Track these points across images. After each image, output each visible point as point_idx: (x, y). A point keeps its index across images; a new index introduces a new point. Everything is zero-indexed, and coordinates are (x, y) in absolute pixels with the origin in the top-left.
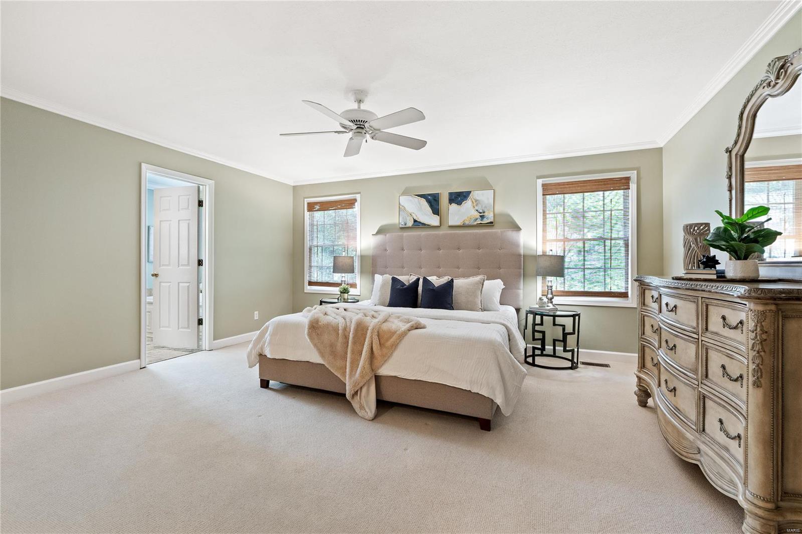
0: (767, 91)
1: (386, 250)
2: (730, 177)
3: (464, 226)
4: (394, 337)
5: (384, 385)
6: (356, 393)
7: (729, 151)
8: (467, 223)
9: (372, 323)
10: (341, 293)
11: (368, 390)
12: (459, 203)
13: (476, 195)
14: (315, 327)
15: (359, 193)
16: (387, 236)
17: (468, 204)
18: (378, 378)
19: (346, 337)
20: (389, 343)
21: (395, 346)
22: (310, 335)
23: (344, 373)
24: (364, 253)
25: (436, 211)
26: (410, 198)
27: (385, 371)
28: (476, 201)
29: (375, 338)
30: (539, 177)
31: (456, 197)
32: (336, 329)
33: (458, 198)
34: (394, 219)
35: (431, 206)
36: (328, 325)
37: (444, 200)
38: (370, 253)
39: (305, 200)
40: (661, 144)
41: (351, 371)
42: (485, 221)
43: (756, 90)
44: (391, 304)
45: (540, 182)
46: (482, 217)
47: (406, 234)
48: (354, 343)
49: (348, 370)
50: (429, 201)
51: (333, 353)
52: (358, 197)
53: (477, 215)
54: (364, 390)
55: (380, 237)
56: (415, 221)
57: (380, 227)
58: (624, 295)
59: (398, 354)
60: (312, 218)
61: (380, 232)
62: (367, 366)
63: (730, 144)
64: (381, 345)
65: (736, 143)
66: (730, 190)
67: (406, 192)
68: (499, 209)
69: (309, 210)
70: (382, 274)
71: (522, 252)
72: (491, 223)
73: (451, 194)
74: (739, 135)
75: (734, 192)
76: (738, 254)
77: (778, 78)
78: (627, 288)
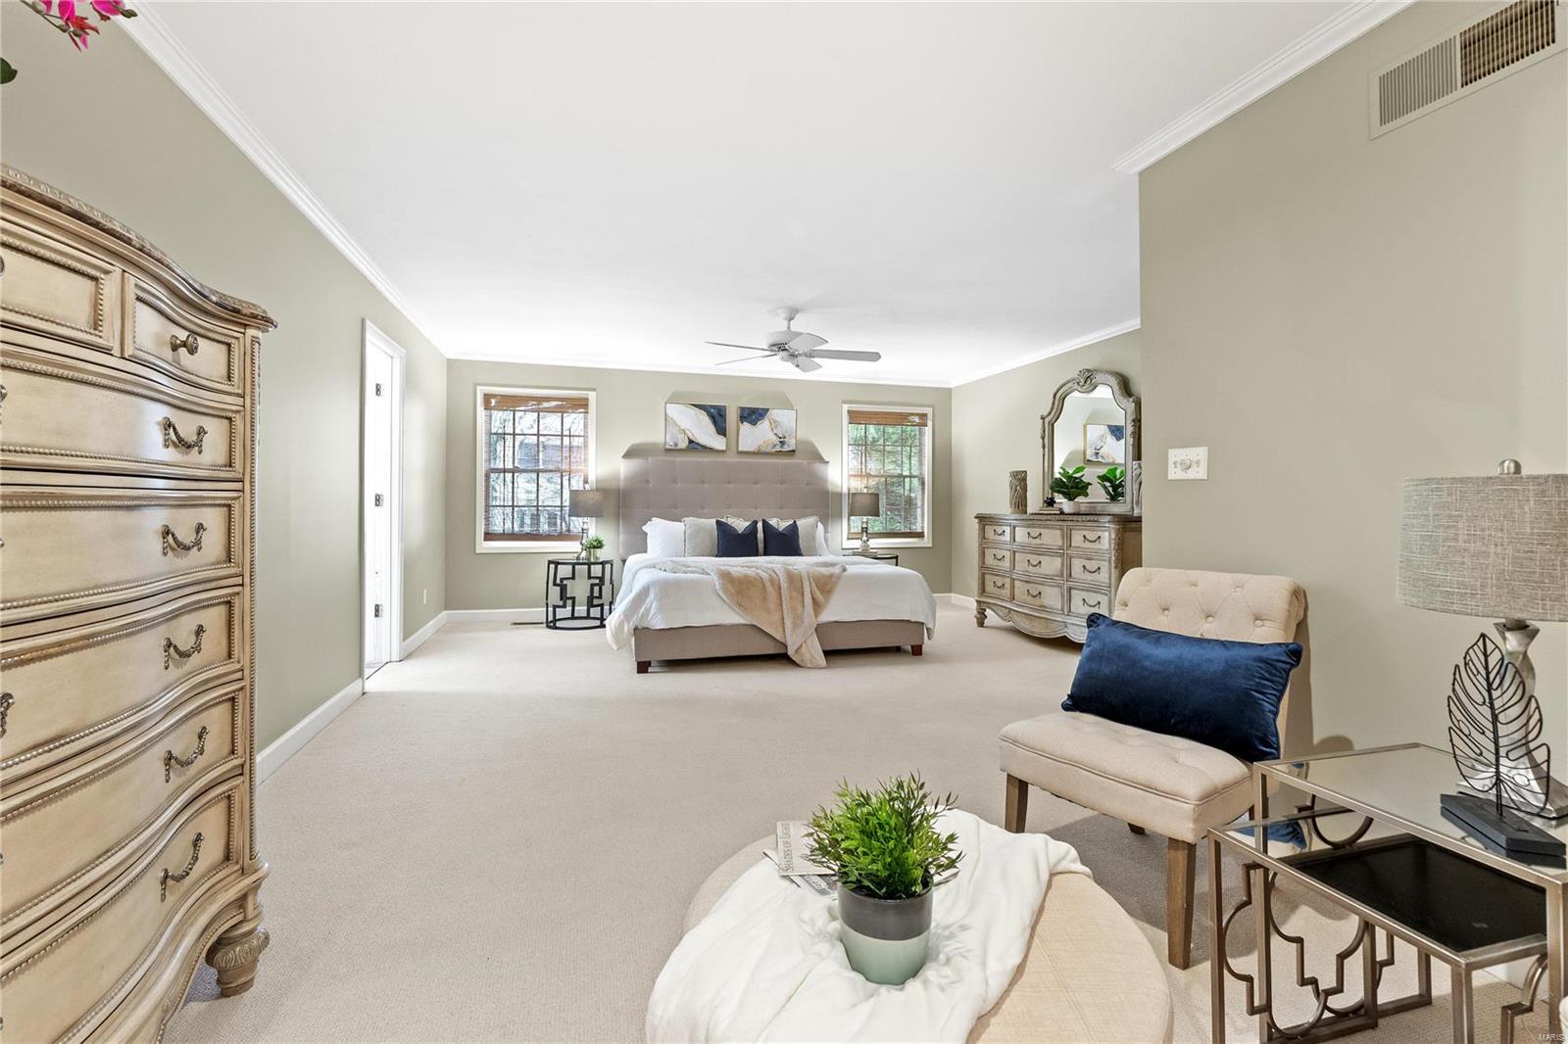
0: (1076, 386)
1: (648, 481)
2: (1043, 438)
3: (759, 453)
6: (800, 646)
7: (1043, 418)
8: (763, 449)
12: (754, 423)
13: (775, 414)
15: (594, 390)
16: (650, 461)
17: (764, 425)
21: (832, 589)
22: (724, 590)
25: (722, 431)
26: (682, 407)
27: (826, 617)
28: (775, 422)
29: (813, 584)
30: (844, 402)
31: (749, 415)
32: (761, 582)
33: (752, 415)
34: (657, 436)
35: (715, 423)
36: (745, 576)
37: (732, 417)
39: (478, 388)
40: (952, 386)
41: (793, 623)
42: (786, 448)
43: (1069, 382)
45: (846, 407)
46: (782, 443)
47: (679, 459)
48: (790, 591)
49: (787, 623)
50: (712, 417)
52: (592, 395)
53: (775, 440)
55: (633, 462)
56: (691, 442)
57: (632, 446)
58: (921, 535)
60: (492, 421)
63: (1045, 413)
65: (1050, 413)
66: (1044, 448)
67: (675, 399)
68: (802, 434)
69: (487, 407)
71: (830, 490)
72: (794, 451)
73: (743, 409)
74: (1052, 409)
75: (1046, 449)
76: (1071, 497)
77: (1085, 382)
78: (923, 527)
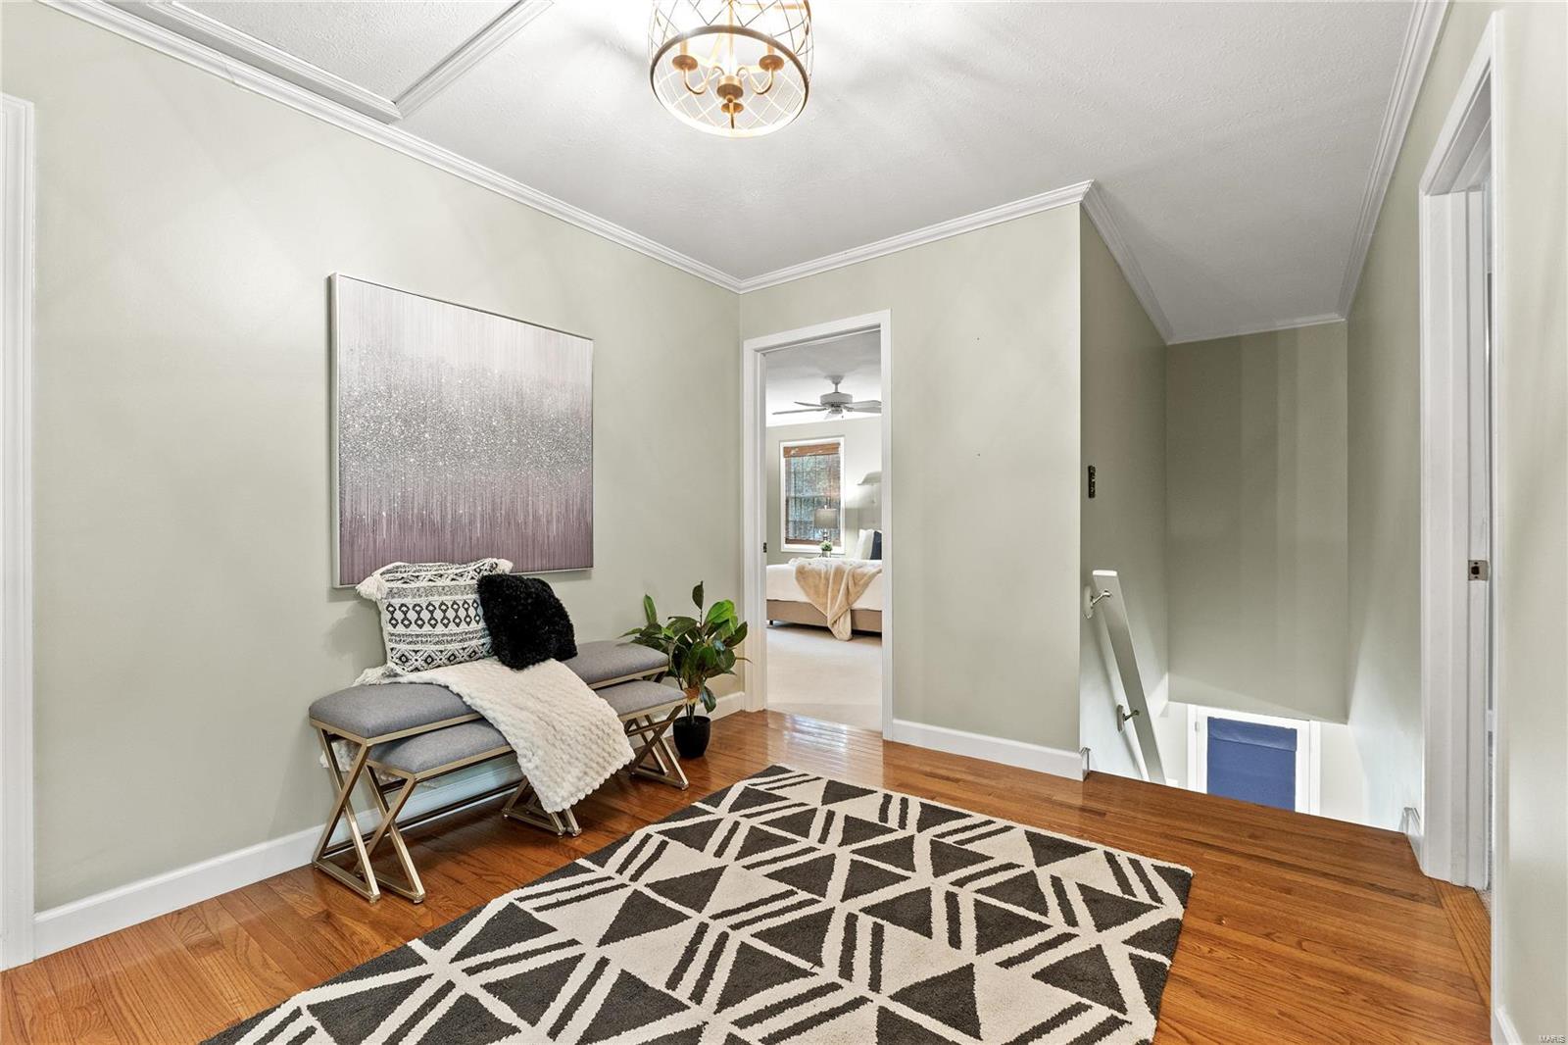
1: (873, 502)
4: (866, 578)
5: (858, 616)
6: (835, 622)
9: (847, 568)
10: (823, 550)
11: (845, 621)
14: (802, 574)
16: (875, 485)
18: (853, 612)
19: (827, 580)
20: (862, 582)
21: (866, 585)
22: (797, 579)
23: (826, 609)
24: (849, 506)
27: (858, 605)
29: (851, 579)
32: (819, 574)
36: (813, 570)
38: (856, 506)
39: (781, 444)
41: (831, 604)
44: (872, 558)
48: (834, 583)
49: (829, 605)
51: (817, 593)
52: (841, 440)
54: (842, 619)
55: (867, 488)
57: (866, 476)
59: (868, 592)
60: (788, 464)
61: (867, 481)
62: (844, 599)
64: (855, 584)
70: (866, 529)
